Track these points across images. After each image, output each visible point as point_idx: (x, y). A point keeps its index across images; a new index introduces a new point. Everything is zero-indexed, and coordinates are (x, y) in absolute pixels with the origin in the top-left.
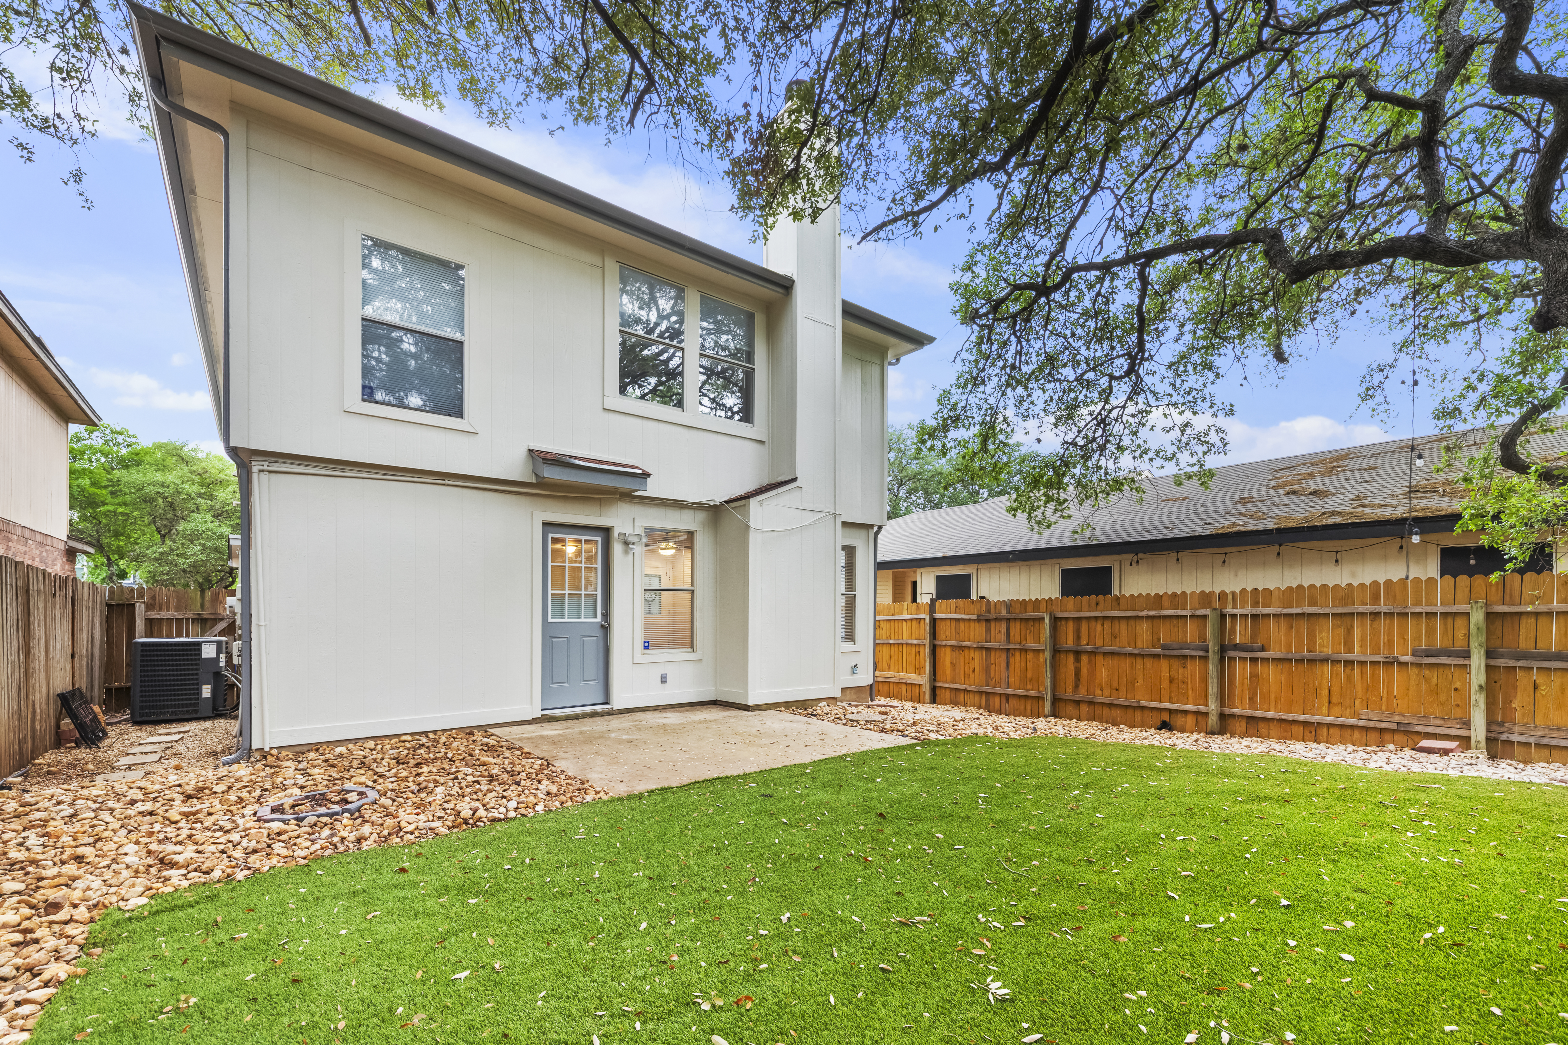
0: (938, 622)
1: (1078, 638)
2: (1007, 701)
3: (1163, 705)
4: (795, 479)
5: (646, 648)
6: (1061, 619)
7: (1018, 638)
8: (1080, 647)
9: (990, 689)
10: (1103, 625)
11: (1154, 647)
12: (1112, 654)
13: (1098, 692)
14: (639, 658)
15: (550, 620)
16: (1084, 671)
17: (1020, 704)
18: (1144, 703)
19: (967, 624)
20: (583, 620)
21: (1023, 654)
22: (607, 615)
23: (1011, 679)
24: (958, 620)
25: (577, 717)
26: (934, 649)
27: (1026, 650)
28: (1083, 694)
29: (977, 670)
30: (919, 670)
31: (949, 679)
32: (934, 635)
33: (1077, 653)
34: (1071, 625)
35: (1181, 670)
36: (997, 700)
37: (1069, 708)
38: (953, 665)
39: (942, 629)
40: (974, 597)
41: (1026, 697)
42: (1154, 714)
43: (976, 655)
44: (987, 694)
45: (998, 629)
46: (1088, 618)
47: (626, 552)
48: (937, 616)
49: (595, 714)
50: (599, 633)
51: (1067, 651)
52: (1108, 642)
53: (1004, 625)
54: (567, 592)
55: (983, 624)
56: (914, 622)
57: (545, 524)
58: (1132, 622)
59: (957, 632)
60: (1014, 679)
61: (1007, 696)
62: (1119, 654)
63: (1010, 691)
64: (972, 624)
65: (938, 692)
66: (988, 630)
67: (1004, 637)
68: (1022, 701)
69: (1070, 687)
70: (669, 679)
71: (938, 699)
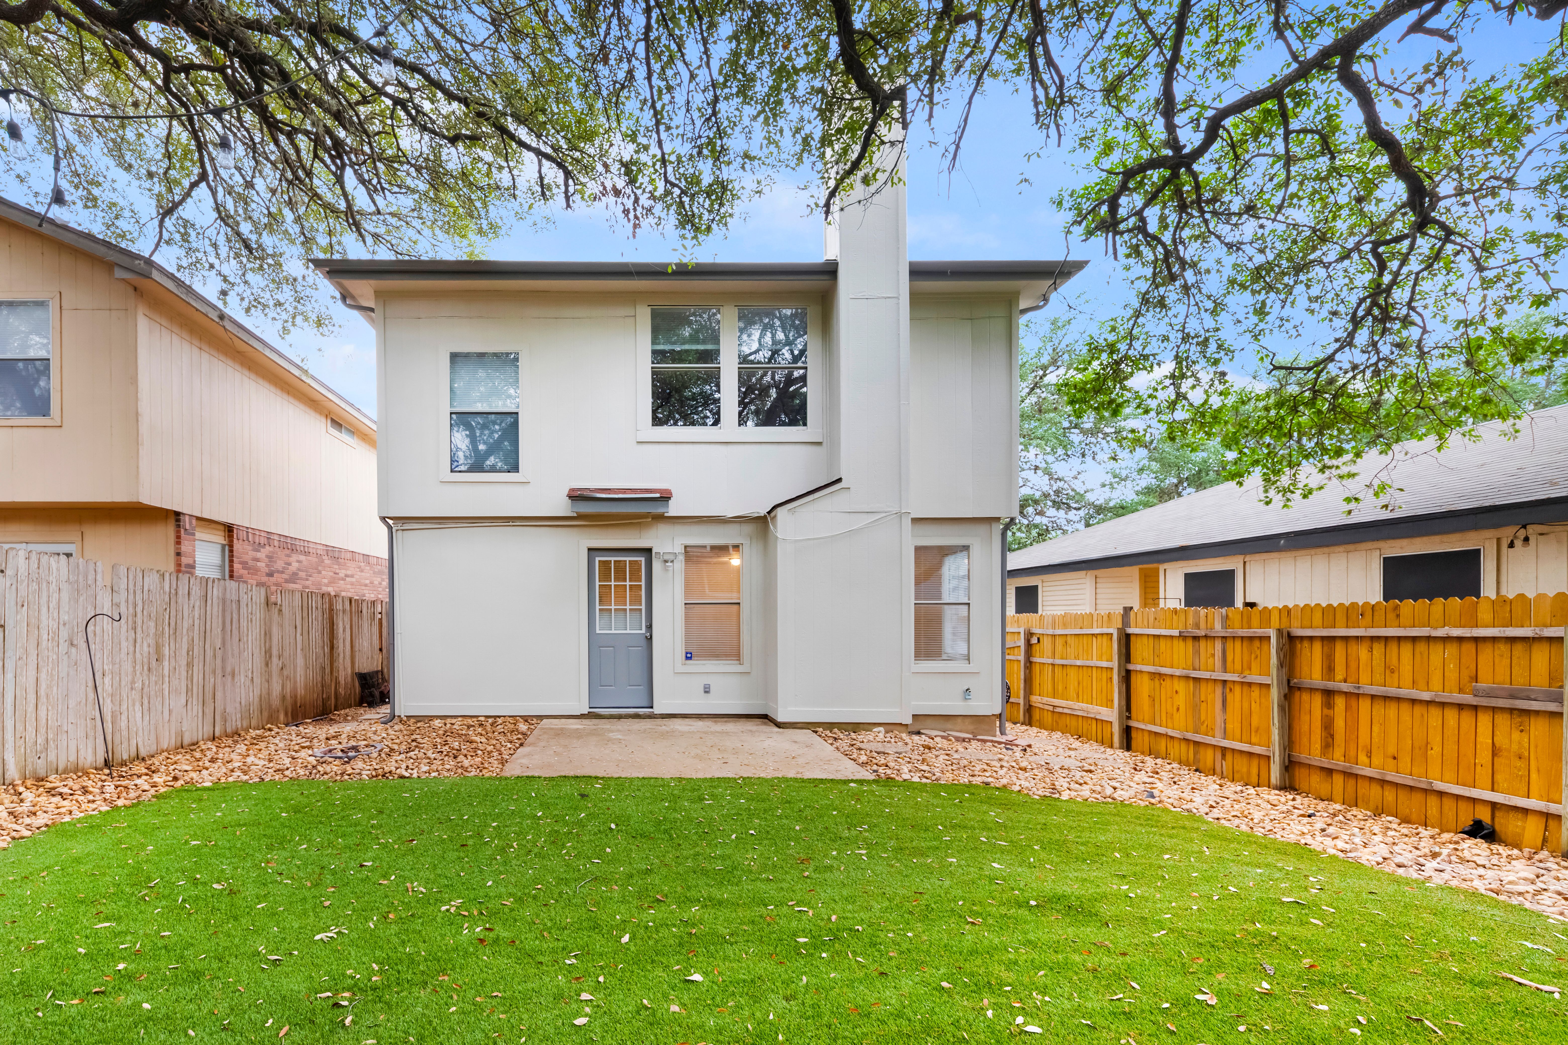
0: (1133, 639)
1: (1329, 669)
2: (1224, 756)
3: (1475, 793)
4: (839, 480)
5: (687, 658)
6: (1302, 638)
7: (1238, 666)
8: (1330, 685)
9: (1198, 738)
10: (1371, 650)
11: (1461, 691)
12: (1386, 698)
13: (1363, 758)
14: (680, 668)
15: (598, 632)
16: (1339, 724)
17: (1241, 764)
18: (1439, 786)
19: (1169, 642)
20: (628, 631)
21: (1245, 688)
22: (650, 627)
23: (1229, 726)
24: (1157, 637)
25: (620, 717)
26: (1127, 677)
27: (1250, 684)
28: (1337, 760)
29: (1182, 708)
30: (1109, 703)
31: (1146, 718)
32: (1126, 654)
33: (1329, 694)
34: (1317, 646)
35: (1516, 735)
36: (1210, 753)
37: (1316, 780)
38: (1152, 698)
39: (1139, 649)
40: (1239, 603)
41: (1250, 754)
42: (1462, 805)
43: (1180, 686)
44: (1196, 743)
45: (1210, 651)
46: (1346, 639)
47: (666, 569)
48: (1130, 631)
49: (637, 716)
50: (643, 642)
51: (1312, 690)
52: (1378, 677)
53: (1218, 645)
54: (613, 607)
55: (1190, 643)
56: (1105, 637)
57: (590, 550)
58: (1421, 647)
59: (1156, 654)
60: (1234, 725)
61: (1224, 750)
62: (1398, 699)
63: (1226, 743)
64: (1175, 642)
65: (1134, 734)
66: (1197, 652)
67: (1218, 663)
68: (1245, 760)
69: (1317, 746)
70: (713, 689)
71: (1134, 744)
